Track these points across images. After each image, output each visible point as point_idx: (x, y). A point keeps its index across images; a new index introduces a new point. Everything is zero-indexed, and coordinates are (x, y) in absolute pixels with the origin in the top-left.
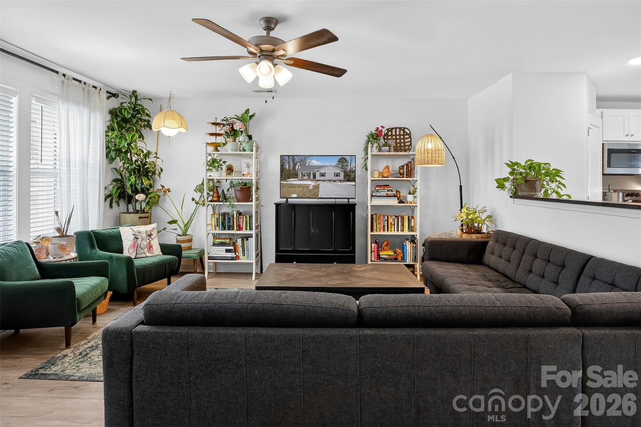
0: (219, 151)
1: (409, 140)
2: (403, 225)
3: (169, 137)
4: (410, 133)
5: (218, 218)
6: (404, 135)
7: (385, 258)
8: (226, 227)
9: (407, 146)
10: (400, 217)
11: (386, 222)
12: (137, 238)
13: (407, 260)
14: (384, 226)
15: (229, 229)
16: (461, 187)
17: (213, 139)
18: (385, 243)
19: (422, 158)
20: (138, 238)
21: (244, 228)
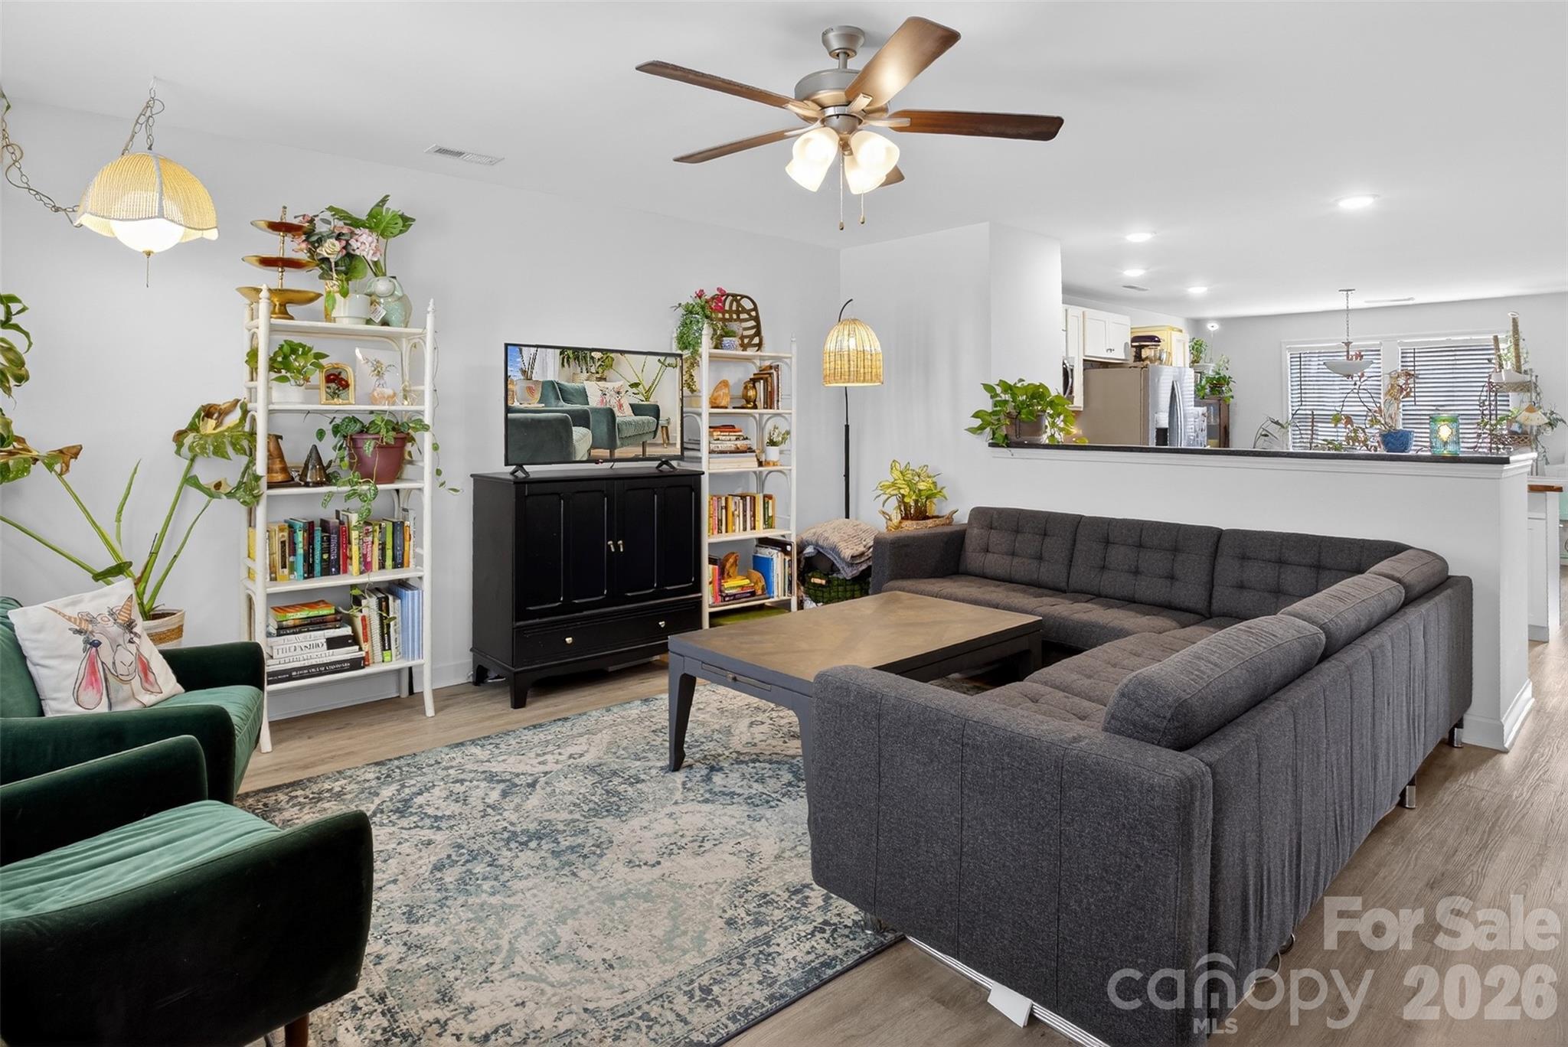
0: (292, 318)
1: (752, 323)
2: (754, 516)
3: (149, 254)
4: (755, 309)
5: (286, 538)
6: (738, 313)
7: (734, 595)
8: (317, 568)
9: (747, 337)
10: (748, 498)
11: (724, 511)
12: (96, 644)
13: (776, 594)
14: (720, 521)
15: (326, 572)
16: (847, 427)
17: (271, 278)
18: (731, 560)
19: (852, 369)
20: (100, 643)
21: (376, 564)
